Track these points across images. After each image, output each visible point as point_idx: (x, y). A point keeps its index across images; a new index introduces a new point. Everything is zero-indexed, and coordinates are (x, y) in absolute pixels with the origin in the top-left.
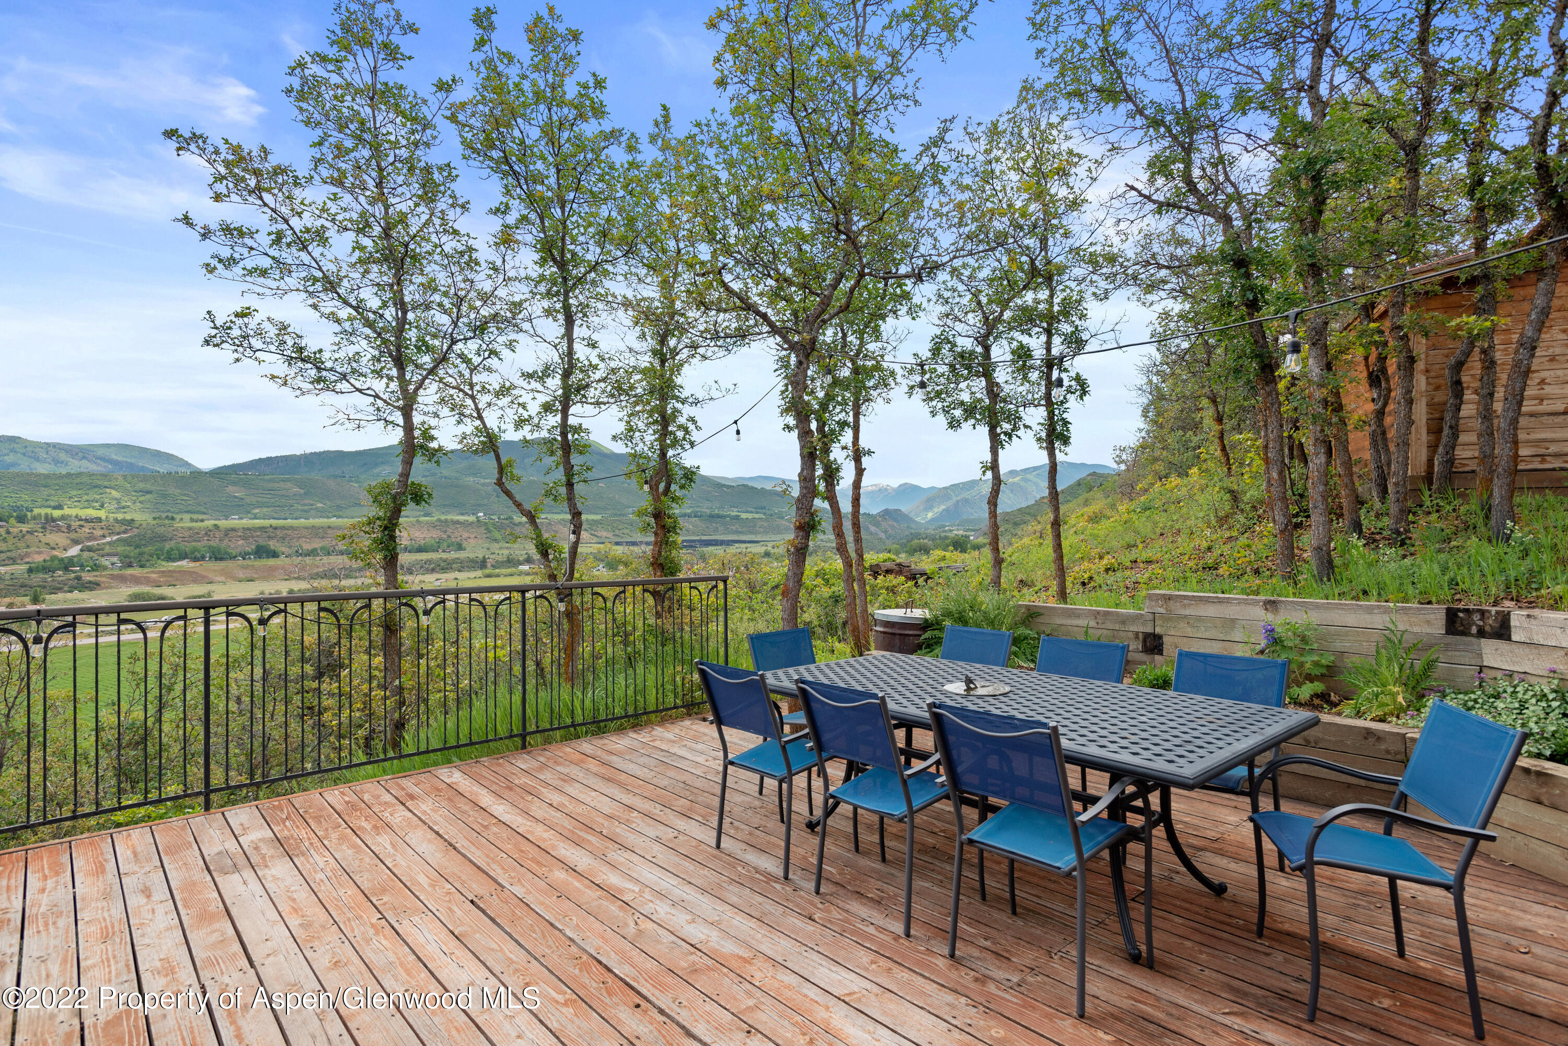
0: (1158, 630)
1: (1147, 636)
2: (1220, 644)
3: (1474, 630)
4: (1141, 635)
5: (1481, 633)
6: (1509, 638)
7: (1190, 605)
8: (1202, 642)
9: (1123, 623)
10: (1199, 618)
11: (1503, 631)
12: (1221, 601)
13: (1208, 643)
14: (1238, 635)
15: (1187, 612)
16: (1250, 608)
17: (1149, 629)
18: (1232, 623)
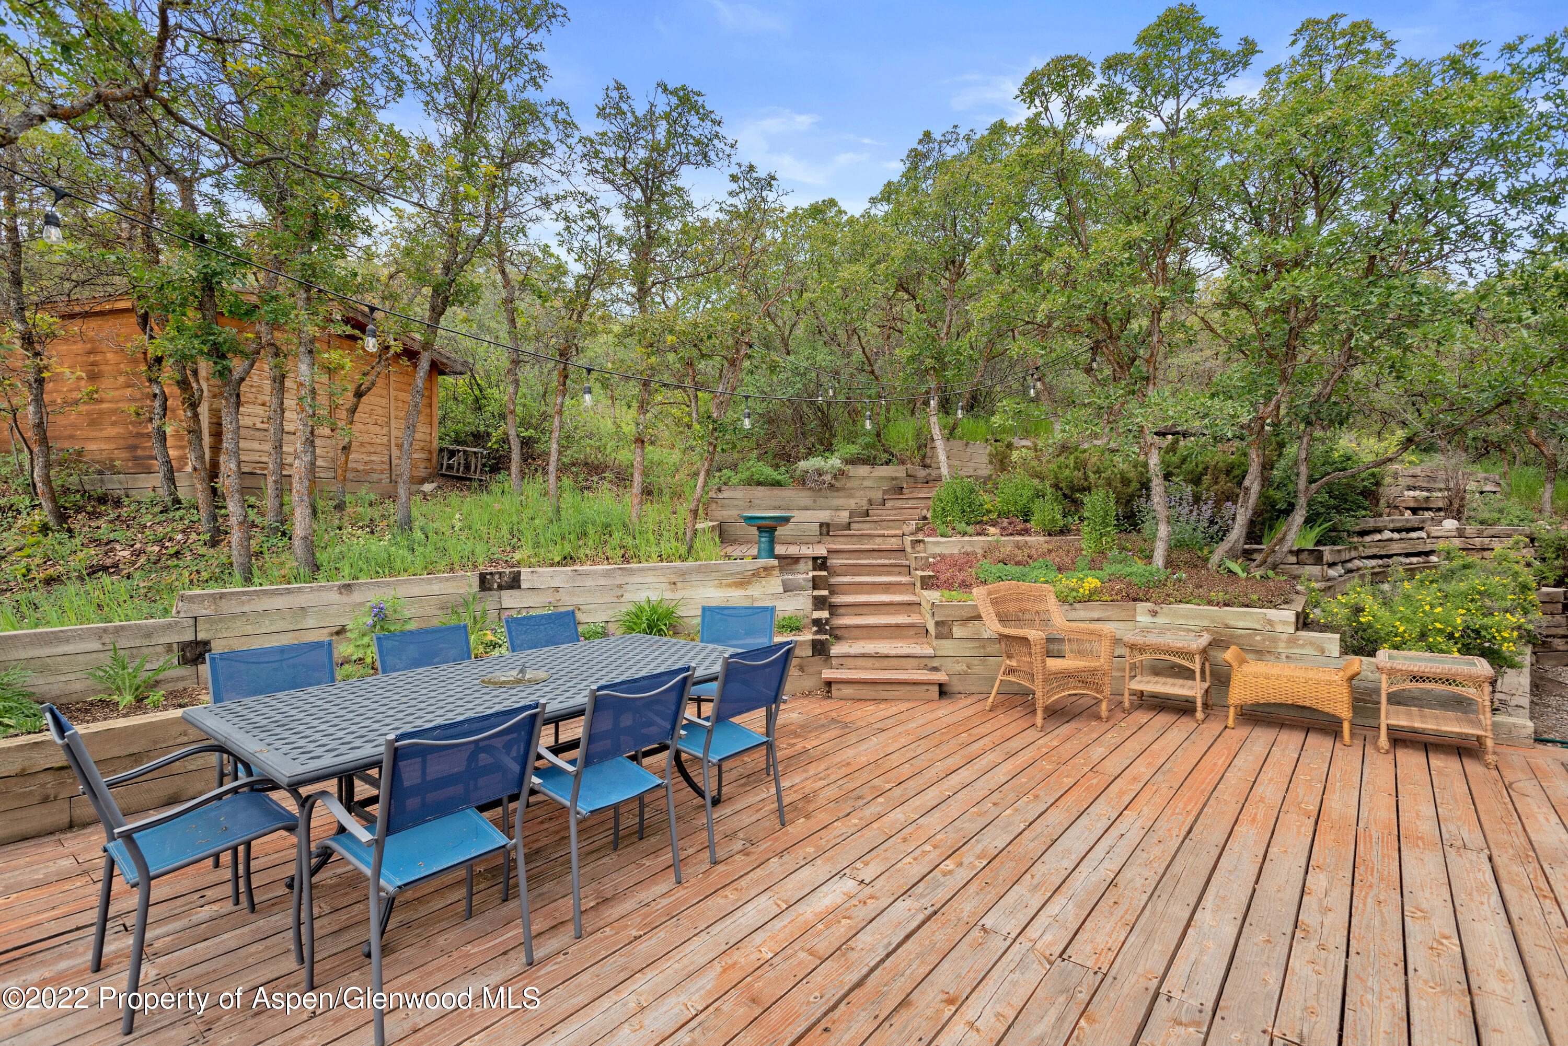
0: (201, 636)
1: (184, 646)
2: (290, 635)
3: (495, 586)
4: (175, 647)
5: (500, 587)
6: (519, 587)
7: (249, 600)
8: (267, 637)
9: (149, 636)
10: (262, 613)
11: (514, 583)
12: (289, 592)
13: (276, 636)
14: (310, 622)
15: (246, 609)
16: (323, 594)
17: (188, 636)
18: (304, 611)
